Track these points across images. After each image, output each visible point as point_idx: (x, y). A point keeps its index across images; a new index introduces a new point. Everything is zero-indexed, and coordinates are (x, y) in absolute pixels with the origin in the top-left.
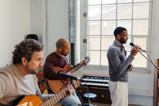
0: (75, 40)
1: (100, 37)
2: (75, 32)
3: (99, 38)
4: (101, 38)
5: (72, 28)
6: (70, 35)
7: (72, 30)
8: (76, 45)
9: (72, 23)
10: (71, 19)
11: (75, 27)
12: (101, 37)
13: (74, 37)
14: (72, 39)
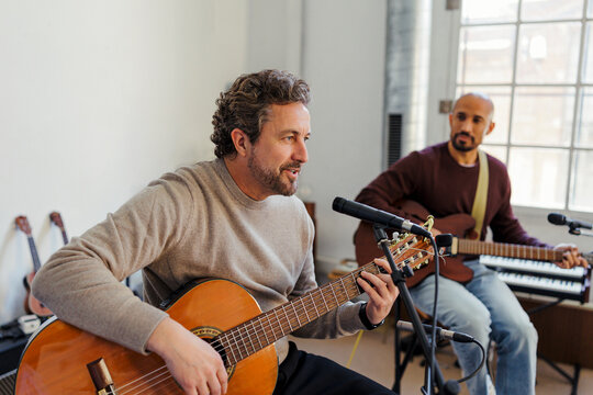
0: (406, 104)
1: (508, 90)
2: (407, 69)
3: (505, 95)
4: (512, 95)
5: (397, 57)
6: (387, 80)
7: (395, 64)
8: (409, 123)
9: (396, 37)
10: (395, 19)
11: (408, 51)
12: (513, 91)
13: (405, 90)
14: (394, 100)
